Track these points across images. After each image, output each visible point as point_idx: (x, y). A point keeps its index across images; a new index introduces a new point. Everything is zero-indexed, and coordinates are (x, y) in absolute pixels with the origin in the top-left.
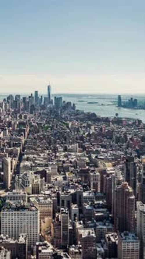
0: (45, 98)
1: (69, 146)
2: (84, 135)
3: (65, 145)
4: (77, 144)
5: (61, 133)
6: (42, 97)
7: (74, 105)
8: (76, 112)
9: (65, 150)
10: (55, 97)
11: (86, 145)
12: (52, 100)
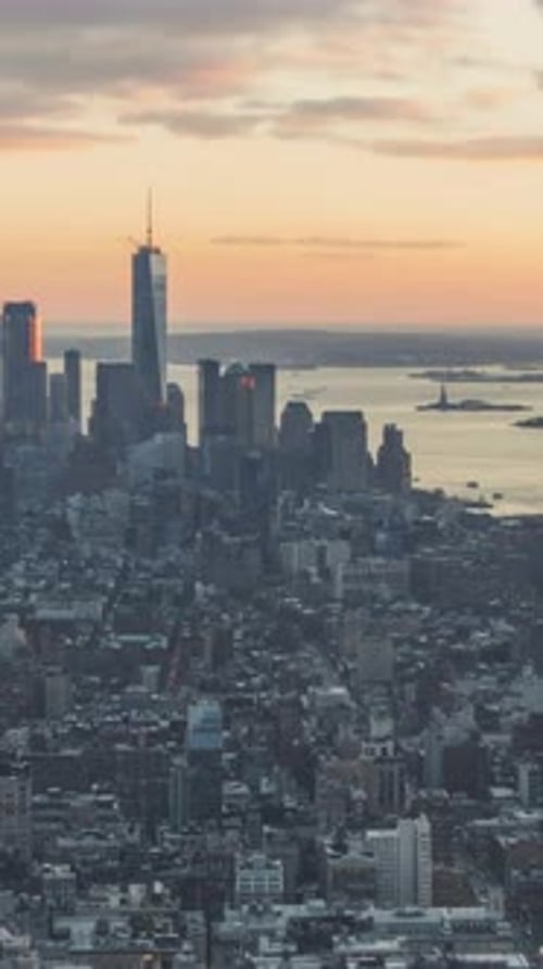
0: (103, 372)
1: (341, 847)
2: (488, 739)
3: (303, 832)
4: (423, 824)
5: (267, 715)
6: (72, 358)
7: (392, 436)
8: (409, 512)
9: (307, 874)
10: (208, 368)
11: (507, 831)
12: (176, 395)
